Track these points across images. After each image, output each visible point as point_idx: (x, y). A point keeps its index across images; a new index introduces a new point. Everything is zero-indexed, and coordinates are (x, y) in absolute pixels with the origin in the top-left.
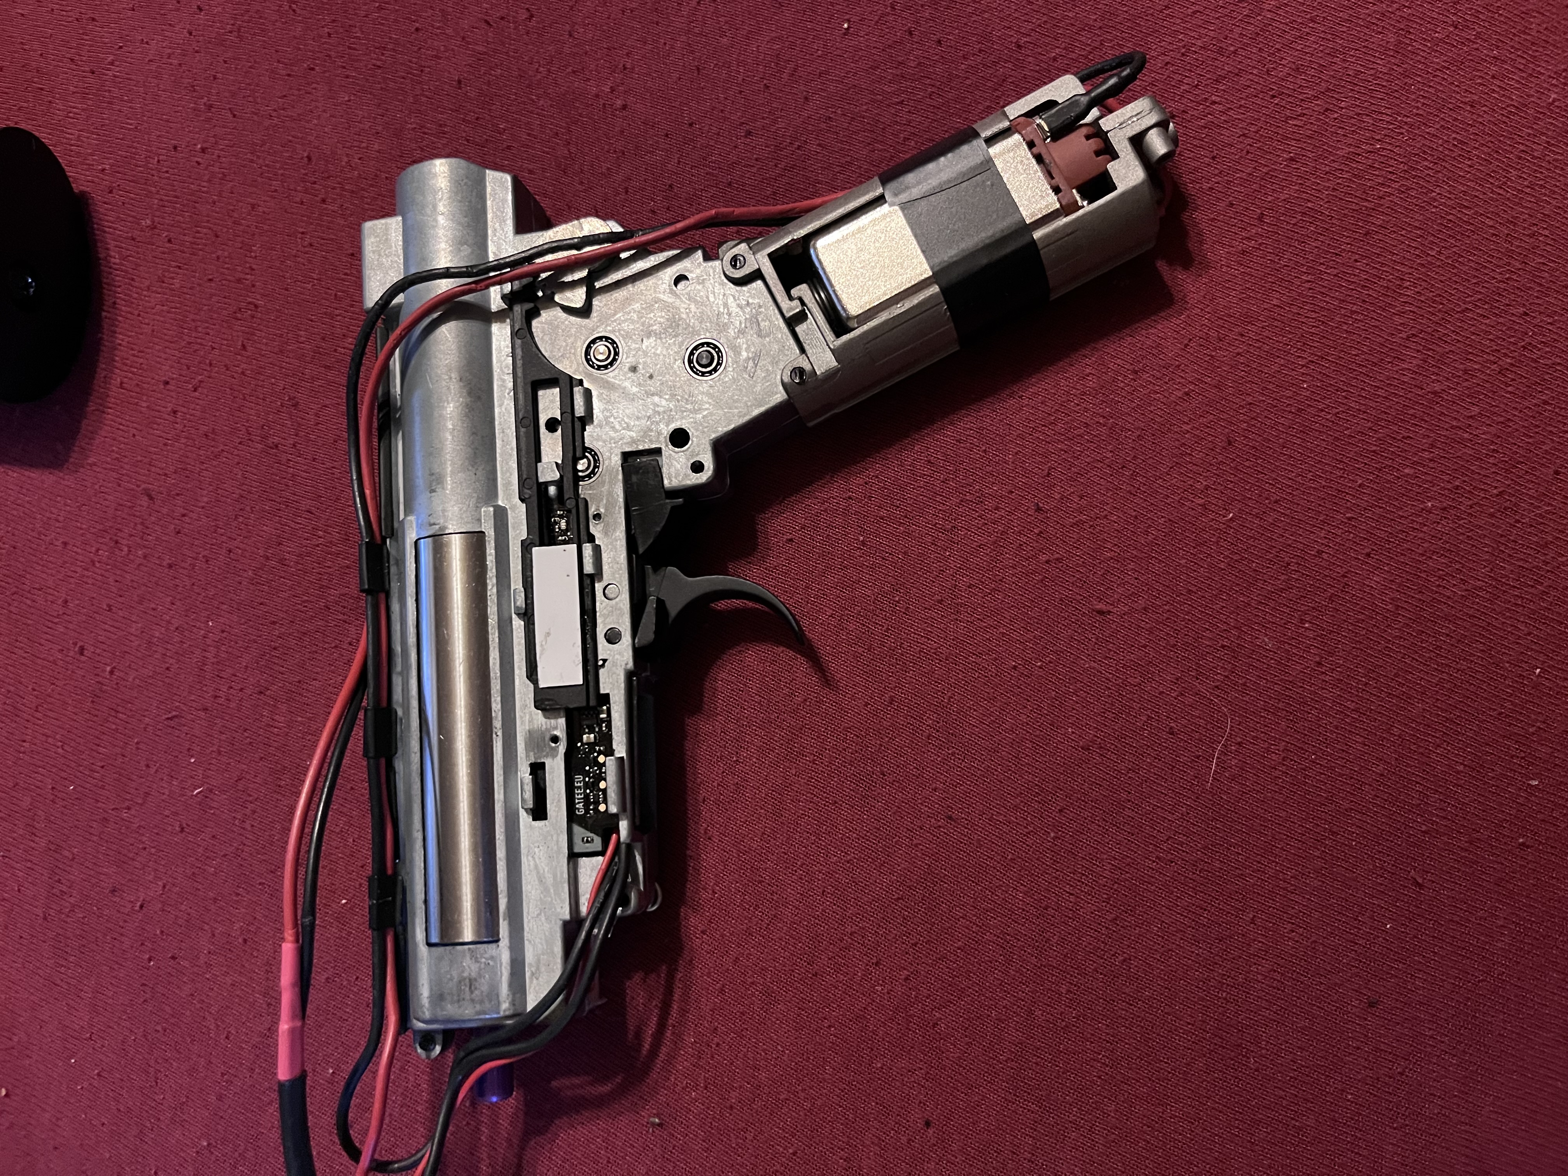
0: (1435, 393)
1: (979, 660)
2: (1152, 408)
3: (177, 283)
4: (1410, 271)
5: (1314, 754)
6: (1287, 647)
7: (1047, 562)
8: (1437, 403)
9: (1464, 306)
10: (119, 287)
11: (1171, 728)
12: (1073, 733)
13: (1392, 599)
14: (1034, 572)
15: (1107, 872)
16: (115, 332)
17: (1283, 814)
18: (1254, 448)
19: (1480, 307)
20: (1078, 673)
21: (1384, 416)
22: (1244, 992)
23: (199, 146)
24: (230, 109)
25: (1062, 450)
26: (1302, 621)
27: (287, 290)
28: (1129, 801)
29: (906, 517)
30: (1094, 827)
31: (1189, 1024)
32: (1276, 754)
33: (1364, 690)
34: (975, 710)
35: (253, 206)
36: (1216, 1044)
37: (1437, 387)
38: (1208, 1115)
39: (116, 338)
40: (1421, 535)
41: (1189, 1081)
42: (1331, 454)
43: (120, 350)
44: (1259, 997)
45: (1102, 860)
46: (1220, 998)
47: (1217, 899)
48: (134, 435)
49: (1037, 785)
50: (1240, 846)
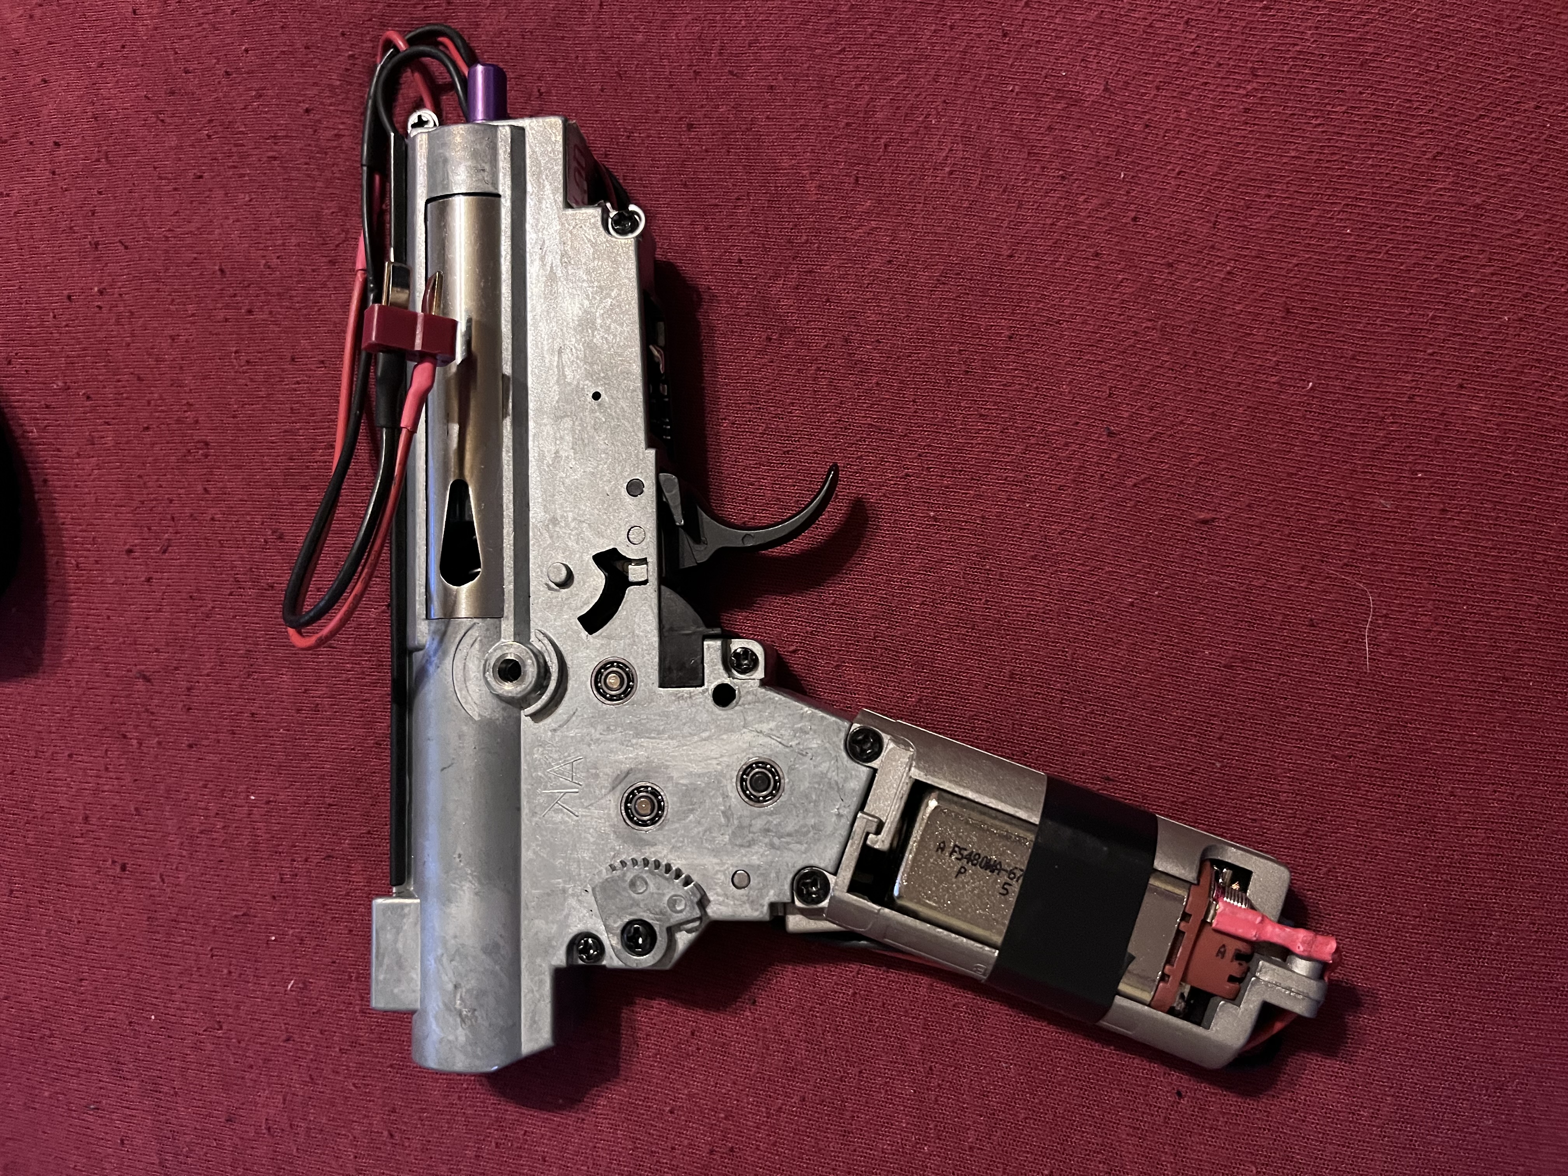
0: (1477, 206)
1: (1092, 607)
2: (1199, 297)
3: (109, 440)
4: (1416, 90)
5: (1464, 604)
6: (1406, 503)
7: (1135, 485)
8: (1482, 215)
9: (1478, 114)
10: (45, 462)
11: (1311, 620)
12: (1210, 654)
13: (1497, 425)
14: (1125, 500)
15: (1285, 786)
16: (55, 512)
17: (1452, 675)
18: (1313, 309)
19: (1493, 111)
20: (1199, 591)
21: (1436, 242)
22: (1463, 868)
23: (96, 289)
24: (120, 242)
25: (1117, 366)
26: (1415, 472)
27: (234, 417)
28: (1288, 707)
29: (972, 479)
30: (1258, 744)
31: (1416, 917)
32: (1426, 615)
33: (1495, 525)
34: (1102, 660)
35: (173, 338)
36: (1450, 930)
37: (1478, 200)
38: (1461, 1003)
39: (56, 517)
40: (1507, 352)
41: (1433, 976)
42: (1394, 294)
43: (66, 530)
44: (1480, 870)
45: (1277, 775)
46: (1440, 881)
47: (1409, 782)
48: (108, 617)
49: (1188, 719)
50: (1416, 720)
